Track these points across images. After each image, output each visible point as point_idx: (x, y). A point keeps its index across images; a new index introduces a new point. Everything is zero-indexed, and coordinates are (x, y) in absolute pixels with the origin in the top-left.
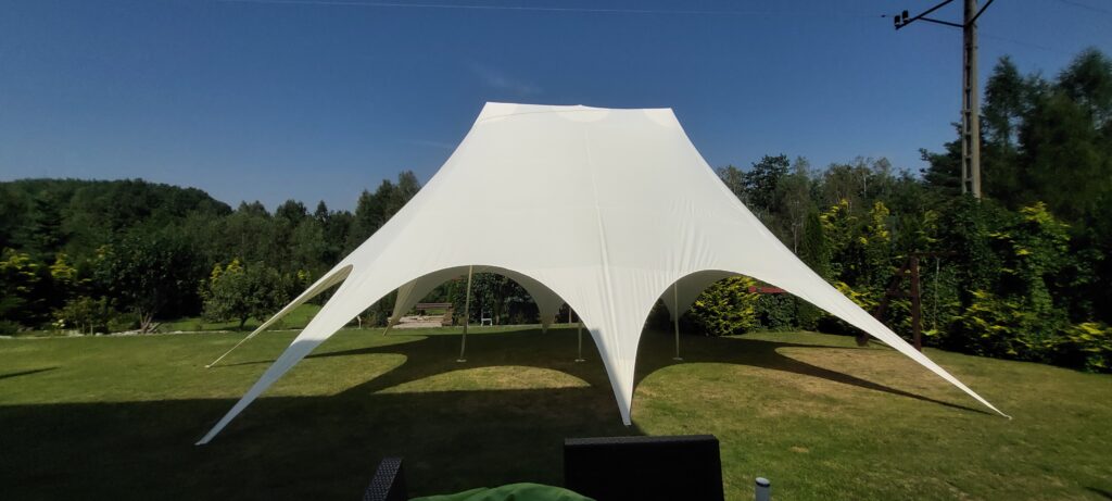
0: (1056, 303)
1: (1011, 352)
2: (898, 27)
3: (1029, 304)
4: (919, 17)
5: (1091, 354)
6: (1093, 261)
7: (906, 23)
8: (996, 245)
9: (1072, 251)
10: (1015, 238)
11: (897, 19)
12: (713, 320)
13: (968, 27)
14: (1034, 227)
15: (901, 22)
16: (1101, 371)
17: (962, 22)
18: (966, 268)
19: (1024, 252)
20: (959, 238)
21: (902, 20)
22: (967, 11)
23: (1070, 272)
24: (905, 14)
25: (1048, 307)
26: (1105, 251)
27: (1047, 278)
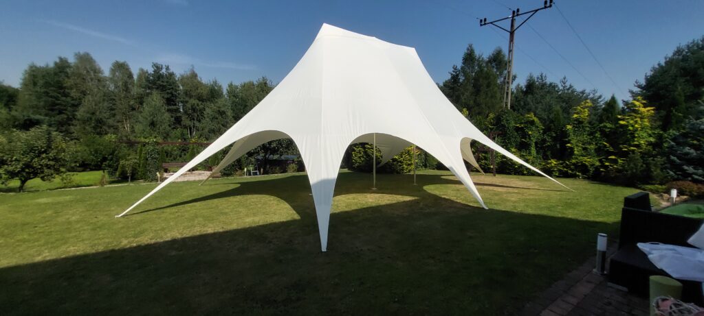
0: (537, 153)
1: (525, 172)
2: (481, 25)
3: (530, 153)
4: (491, 23)
5: (553, 171)
6: (552, 137)
7: (485, 24)
8: (517, 129)
9: (544, 133)
10: (526, 127)
11: (481, 21)
12: (400, 166)
13: (512, 33)
14: (532, 123)
15: (483, 23)
16: (557, 177)
17: (509, 30)
18: (505, 139)
19: (530, 133)
20: (503, 126)
21: (483, 22)
22: (512, 26)
23: (544, 141)
24: (485, 20)
25: (535, 154)
26: (556, 133)
27: (536, 143)
